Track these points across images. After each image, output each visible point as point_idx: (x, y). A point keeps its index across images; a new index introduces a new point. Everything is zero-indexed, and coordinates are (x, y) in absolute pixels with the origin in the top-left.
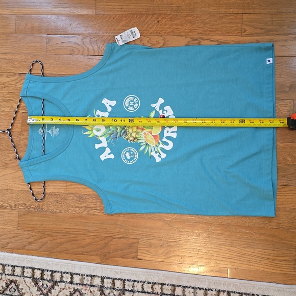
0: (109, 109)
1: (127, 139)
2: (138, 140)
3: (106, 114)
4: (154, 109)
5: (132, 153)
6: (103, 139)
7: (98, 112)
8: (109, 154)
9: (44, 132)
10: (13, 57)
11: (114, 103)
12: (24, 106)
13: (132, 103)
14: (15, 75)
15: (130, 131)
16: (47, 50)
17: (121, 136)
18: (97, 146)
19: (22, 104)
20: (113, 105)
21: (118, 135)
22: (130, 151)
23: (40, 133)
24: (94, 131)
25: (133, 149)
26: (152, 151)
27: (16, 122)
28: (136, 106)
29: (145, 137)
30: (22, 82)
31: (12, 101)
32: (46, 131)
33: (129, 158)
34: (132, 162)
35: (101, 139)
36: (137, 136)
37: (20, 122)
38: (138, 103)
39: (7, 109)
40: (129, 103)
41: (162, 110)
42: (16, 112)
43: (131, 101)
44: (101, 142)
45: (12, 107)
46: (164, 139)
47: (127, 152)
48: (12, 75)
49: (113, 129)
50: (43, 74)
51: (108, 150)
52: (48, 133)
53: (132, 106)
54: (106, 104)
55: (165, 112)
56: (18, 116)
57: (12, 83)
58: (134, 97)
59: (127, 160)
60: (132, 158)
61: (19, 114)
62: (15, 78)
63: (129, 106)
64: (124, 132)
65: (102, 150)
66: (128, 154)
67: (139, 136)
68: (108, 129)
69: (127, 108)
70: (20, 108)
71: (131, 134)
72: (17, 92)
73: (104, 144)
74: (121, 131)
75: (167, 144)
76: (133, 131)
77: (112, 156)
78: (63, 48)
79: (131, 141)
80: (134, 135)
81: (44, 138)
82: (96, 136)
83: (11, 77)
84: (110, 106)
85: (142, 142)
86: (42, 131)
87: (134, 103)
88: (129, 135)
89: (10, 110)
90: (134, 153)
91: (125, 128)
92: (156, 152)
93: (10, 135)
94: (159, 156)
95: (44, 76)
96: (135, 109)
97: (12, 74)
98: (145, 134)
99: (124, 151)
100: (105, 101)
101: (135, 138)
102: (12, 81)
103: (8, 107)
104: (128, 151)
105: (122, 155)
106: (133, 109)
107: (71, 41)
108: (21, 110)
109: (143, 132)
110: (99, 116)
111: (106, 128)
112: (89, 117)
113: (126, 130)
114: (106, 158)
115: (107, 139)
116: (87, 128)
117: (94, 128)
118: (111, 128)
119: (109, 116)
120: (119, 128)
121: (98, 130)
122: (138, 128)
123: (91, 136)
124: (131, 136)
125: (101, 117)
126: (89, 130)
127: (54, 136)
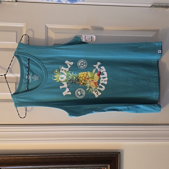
1: (79, 84)
2: (85, 84)
3: (67, 69)
4: (95, 67)
5: (81, 92)
6: (65, 84)
7: (63, 68)
8: (68, 92)
11: (72, 63)
13: (82, 64)
15: (81, 79)
17: (75, 82)
18: (61, 87)
20: (71, 65)
21: (74, 81)
22: (80, 91)
24: (60, 79)
25: (82, 90)
26: (93, 91)
28: (85, 66)
29: (90, 83)
33: (80, 94)
35: (63, 83)
36: (85, 82)
38: (86, 64)
40: (81, 64)
41: (99, 69)
43: (82, 63)
46: (100, 85)
47: (79, 91)
51: (67, 90)
53: (82, 65)
54: (67, 64)
55: (101, 70)
58: (84, 61)
59: (79, 95)
60: (81, 95)
64: (77, 80)
65: (64, 89)
66: (79, 92)
67: (86, 82)
69: (80, 66)
71: (81, 81)
73: (66, 85)
74: (76, 79)
75: (102, 87)
77: (70, 93)
79: (81, 85)
80: (83, 81)
82: (61, 81)
85: (88, 86)
87: (84, 64)
88: (80, 81)
90: (82, 92)
91: (78, 78)
92: (96, 92)
94: (97, 94)
96: (84, 67)
98: (89, 81)
99: (77, 91)
100: (67, 62)
101: (84, 83)
106: (83, 67)
109: (89, 80)
110: (63, 70)
111: (67, 77)
112: (57, 70)
113: (79, 79)
114: (66, 94)
115: (67, 84)
116: (55, 76)
117: (60, 77)
118: (70, 77)
119: (69, 71)
120: (74, 77)
121: (62, 78)
122: (85, 78)
123: (58, 81)
124: (81, 82)
125: (64, 70)
126: (56, 78)
127: (35, 80)
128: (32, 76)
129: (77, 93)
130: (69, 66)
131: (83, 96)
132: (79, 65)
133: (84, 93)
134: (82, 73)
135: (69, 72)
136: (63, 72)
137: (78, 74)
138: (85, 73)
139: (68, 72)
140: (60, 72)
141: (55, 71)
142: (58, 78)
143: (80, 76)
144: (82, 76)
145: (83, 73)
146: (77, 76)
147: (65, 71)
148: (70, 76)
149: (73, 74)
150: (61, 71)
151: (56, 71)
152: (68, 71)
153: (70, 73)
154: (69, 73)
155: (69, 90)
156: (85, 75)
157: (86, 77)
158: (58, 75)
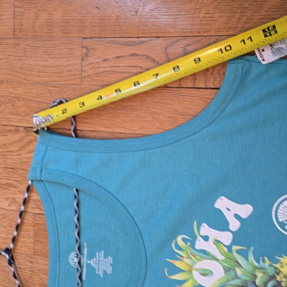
0: (235, 225)
3: (226, 238)
7: (205, 229)
9: (79, 263)
10: (11, 90)
11: (246, 210)
12: (39, 201)
14: (17, 131)
16: (84, 74)
19: (34, 196)
20: (244, 216)
23: (71, 262)
27: (23, 233)
30: (31, 147)
31: (14, 187)
32: (84, 260)
37: (32, 234)
39: (5, 204)
42: (21, 215)
45: (14, 201)
48: (10, 131)
49: (244, 278)
50: (75, 131)
52: (89, 265)
54: (225, 212)
56: (25, 221)
57: (13, 149)
61: (28, 218)
62: (18, 136)
68: (232, 274)
69: (283, 225)
70: (31, 205)
72: (23, 169)
78: (119, 70)
81: (80, 277)
83: (9, 134)
84: (237, 216)
86: (76, 260)
89: (10, 205)
91: (278, 278)
93: (11, 262)
95: (77, 136)
97: (12, 128)
100: (222, 203)
102: (11, 144)
103: (7, 199)
107: (138, 52)
108: (31, 208)
110: (206, 238)
111: (227, 270)
112: (184, 239)
113: (280, 283)
116: (177, 264)
117: (197, 266)
118: (239, 272)
119: (234, 242)
120: (259, 275)
121: (205, 273)
125: (211, 241)
126: (183, 271)
127: (101, 273)
135: (235, 248)
136: (209, 247)
137: (277, 261)
139: (229, 248)
140: (197, 247)
141: (176, 244)
142: (190, 271)
143: (285, 271)
146: (271, 271)
147: (217, 242)
148: (240, 265)
149: (251, 258)
150: (200, 244)
151: (179, 240)
152: (228, 243)
153: (238, 252)
154: (235, 254)
158: (187, 261)
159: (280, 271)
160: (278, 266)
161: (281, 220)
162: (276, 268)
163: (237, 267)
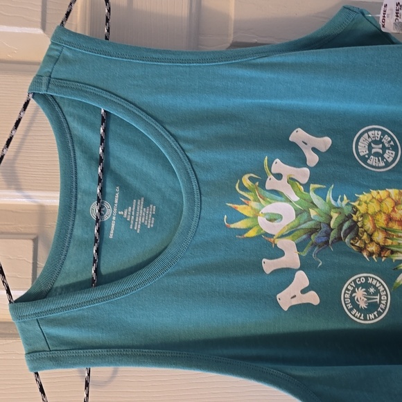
1: (361, 250)
2: (393, 252)
3: (303, 174)
5: (372, 290)
6: (289, 247)
7: (278, 166)
8: (304, 291)
11: (325, 143)
13: (377, 149)
15: (369, 225)
17: (339, 239)
18: (269, 265)
20: (323, 150)
21: (333, 235)
22: (366, 286)
24: (262, 220)
25: (375, 279)
28: (389, 155)
32: (114, 211)
33: (363, 305)
34: (373, 319)
35: (281, 243)
36: (389, 242)
38: (395, 148)
40: (370, 148)
43: (376, 142)
44: (280, 253)
47: (357, 286)
49: (318, 219)
51: (302, 279)
53: (377, 154)
58: (384, 133)
59: (360, 310)
60: (373, 307)
63: (370, 154)
64: (351, 229)
65: (286, 276)
66: (360, 294)
67: (395, 243)
68: (305, 216)
69: (364, 159)
71: (370, 236)
73: (291, 257)
74: (341, 226)
76: (375, 227)
77: (313, 298)
79: (371, 254)
80: (379, 237)
82: (266, 234)
84: (315, 150)
87: (384, 148)
88: (365, 237)
90: (377, 292)
91: (355, 218)
96: (387, 164)
99: (349, 284)
100: (299, 137)
101: (383, 248)
104: (363, 286)
105: (344, 296)
106: (382, 164)
110: (279, 176)
111: (299, 213)
112: (250, 178)
113: (356, 223)
114: (295, 302)
115: (300, 247)
116: (241, 209)
117: (264, 211)
118: (313, 213)
119: (312, 179)
120: (335, 215)
121: (273, 218)
122: (390, 219)
123: (252, 233)
124: (372, 241)
125: (285, 179)
126: (246, 217)
127: (138, 228)
128: (122, 207)
129: (352, 298)
130: (313, 159)
131: (380, 314)
132: (363, 151)
133: (385, 299)
134: (374, 193)
135: (312, 186)
136: (283, 186)
137: (355, 199)
138: (389, 196)
139: (306, 186)
140: (268, 186)
141: (241, 183)
142: (256, 217)
143: (362, 209)
144: (374, 207)
145: (383, 193)
146: (347, 211)
147: (292, 181)
148: (314, 206)
149: (329, 196)
150: (271, 183)
151: (246, 181)
152: (305, 180)
153: (316, 191)
154: (312, 194)
155: (307, 283)
156: (388, 205)
157: (393, 215)
158: (254, 204)
159: (357, 210)
160: (356, 204)
161: (362, 154)
162: (354, 207)
163: (312, 208)
